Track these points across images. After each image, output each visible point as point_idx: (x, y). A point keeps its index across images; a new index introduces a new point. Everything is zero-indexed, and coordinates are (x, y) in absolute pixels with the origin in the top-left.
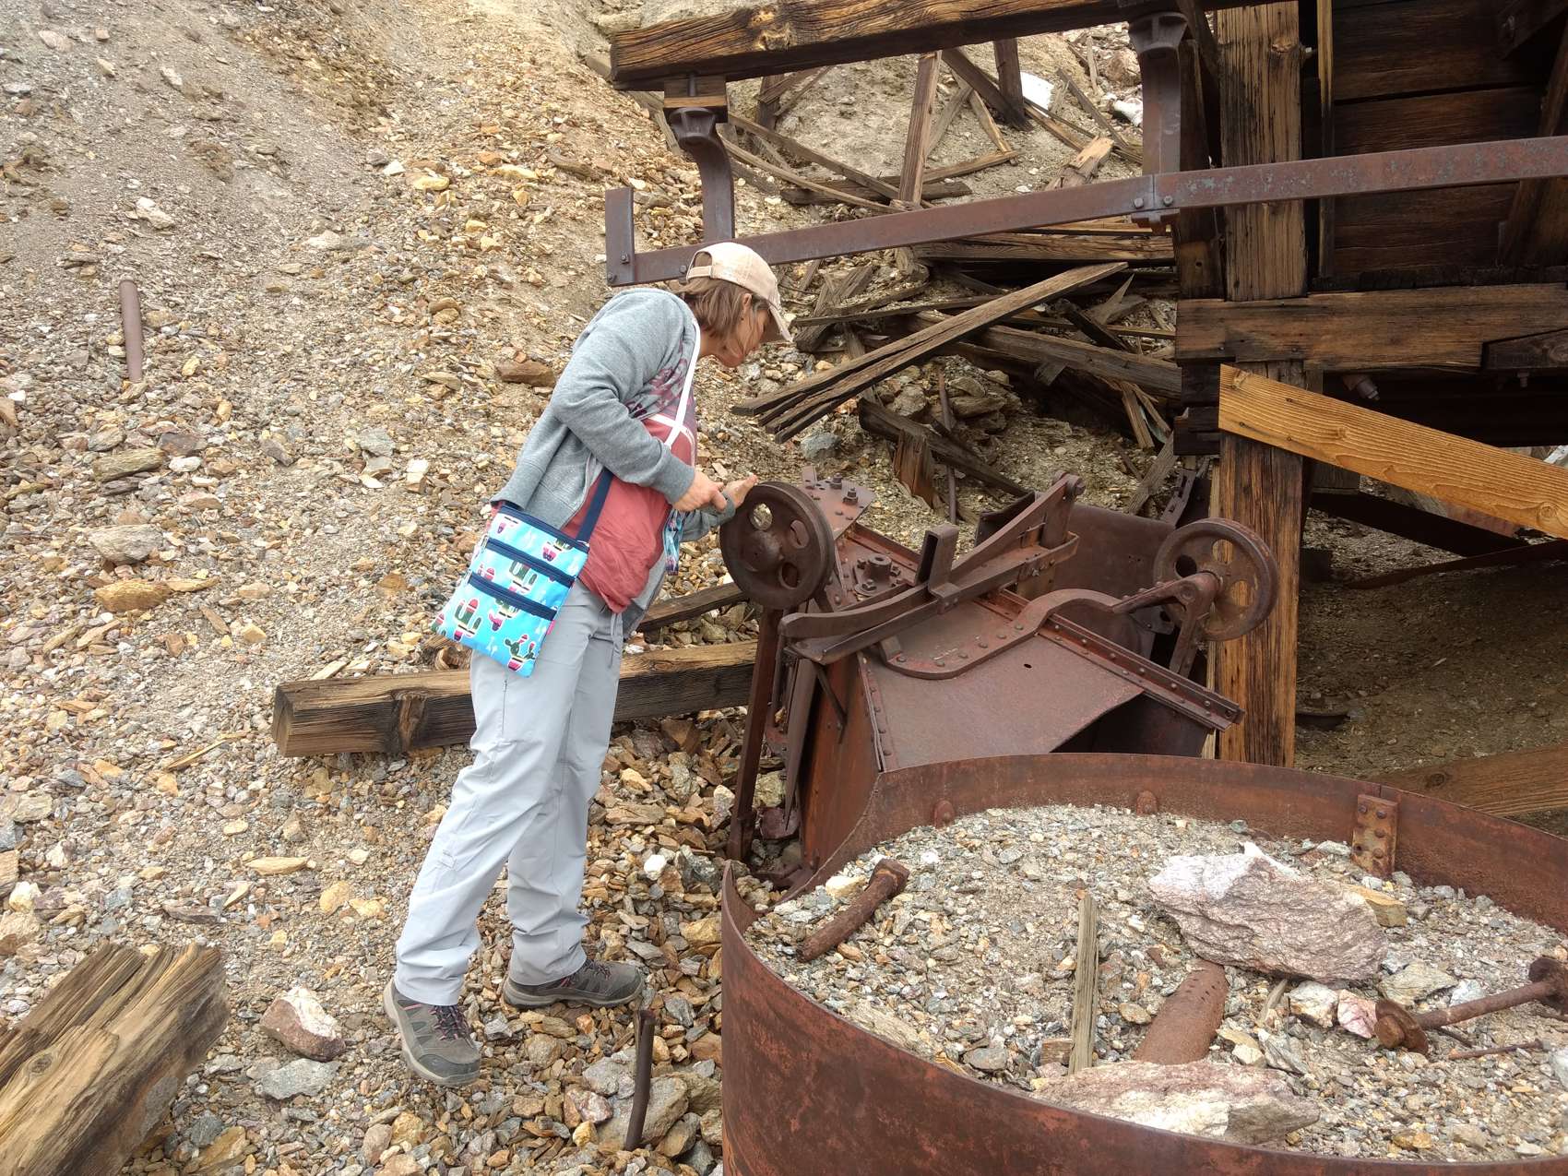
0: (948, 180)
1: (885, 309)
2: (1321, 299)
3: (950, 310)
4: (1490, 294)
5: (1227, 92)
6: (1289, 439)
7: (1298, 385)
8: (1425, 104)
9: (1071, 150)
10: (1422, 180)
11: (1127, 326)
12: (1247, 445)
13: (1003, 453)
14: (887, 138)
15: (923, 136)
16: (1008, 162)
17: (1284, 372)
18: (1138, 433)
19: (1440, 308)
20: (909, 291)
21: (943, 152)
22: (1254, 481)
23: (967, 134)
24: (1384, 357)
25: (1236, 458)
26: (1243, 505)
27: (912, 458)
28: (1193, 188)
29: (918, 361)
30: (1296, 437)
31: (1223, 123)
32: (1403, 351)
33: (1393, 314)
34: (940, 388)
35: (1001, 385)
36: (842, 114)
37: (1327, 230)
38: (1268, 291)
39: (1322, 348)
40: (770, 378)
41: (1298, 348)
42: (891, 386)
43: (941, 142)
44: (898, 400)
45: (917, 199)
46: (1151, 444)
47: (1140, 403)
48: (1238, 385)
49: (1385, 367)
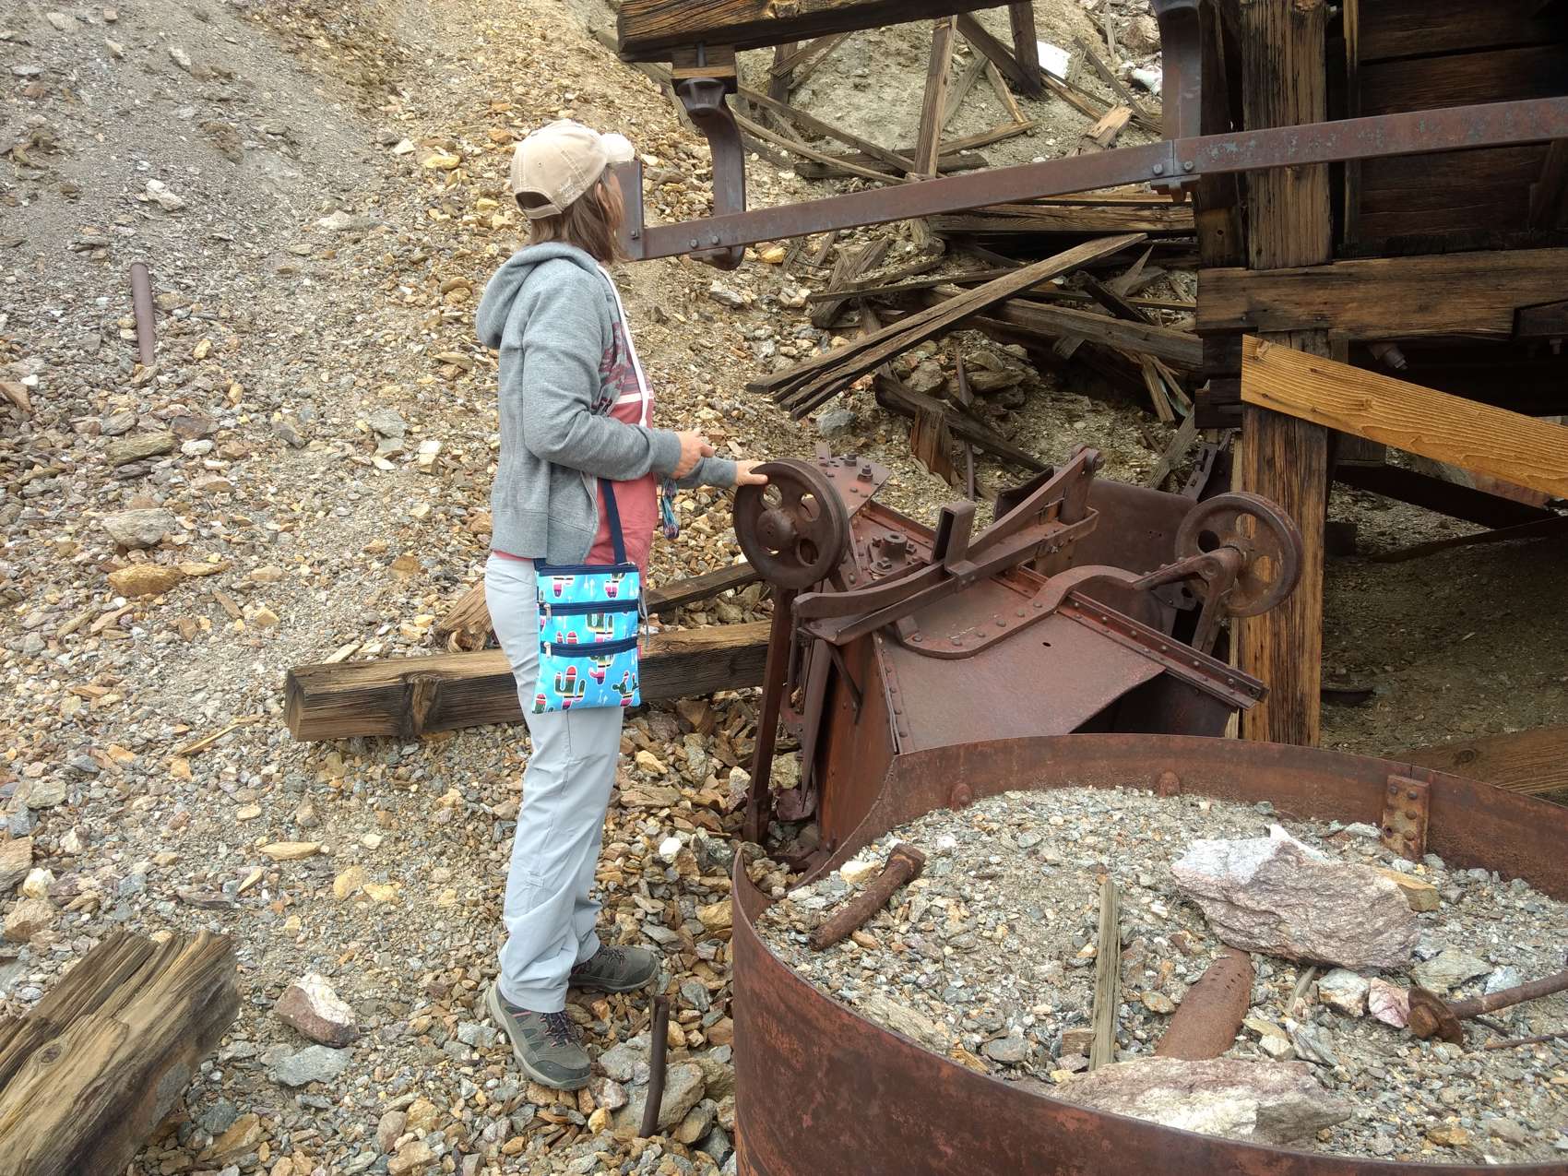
0: (964, 152)
1: (901, 284)
2: (1343, 266)
3: (967, 284)
4: (1519, 258)
5: (1249, 53)
6: (1314, 411)
7: (1323, 355)
8: (1452, 64)
9: (1089, 120)
10: (1453, 141)
11: (1147, 298)
12: (1269, 417)
13: (1022, 429)
14: (902, 111)
15: (938, 108)
16: (1024, 133)
17: (1308, 342)
18: (1159, 407)
19: (1471, 274)
20: (925, 266)
21: (959, 124)
22: (1277, 454)
23: (983, 105)
24: (1412, 325)
25: (1259, 430)
26: (1266, 478)
27: (929, 434)
28: (1215, 152)
29: (935, 336)
30: (1320, 408)
31: (1245, 85)
32: (1429, 318)
33: (1423, 280)
34: (957, 362)
35: (1019, 360)
36: (856, 86)
37: (1353, 193)
38: (1292, 260)
39: (1347, 317)
40: (785, 355)
41: (1323, 317)
42: (907, 362)
43: (957, 113)
44: (914, 376)
45: (932, 171)
46: (1172, 418)
47: (1161, 376)
48: (1259, 355)
49: (1413, 335)
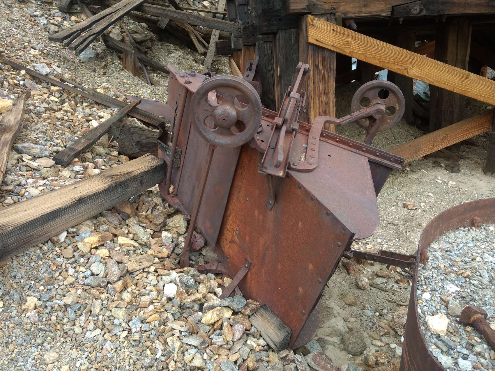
6: (333, 46)
7: (335, 24)
17: (329, 18)
22: (320, 63)
24: (361, 12)
32: (368, 10)
39: (342, 8)
41: (334, 8)
48: (315, 23)
49: (362, 16)
